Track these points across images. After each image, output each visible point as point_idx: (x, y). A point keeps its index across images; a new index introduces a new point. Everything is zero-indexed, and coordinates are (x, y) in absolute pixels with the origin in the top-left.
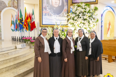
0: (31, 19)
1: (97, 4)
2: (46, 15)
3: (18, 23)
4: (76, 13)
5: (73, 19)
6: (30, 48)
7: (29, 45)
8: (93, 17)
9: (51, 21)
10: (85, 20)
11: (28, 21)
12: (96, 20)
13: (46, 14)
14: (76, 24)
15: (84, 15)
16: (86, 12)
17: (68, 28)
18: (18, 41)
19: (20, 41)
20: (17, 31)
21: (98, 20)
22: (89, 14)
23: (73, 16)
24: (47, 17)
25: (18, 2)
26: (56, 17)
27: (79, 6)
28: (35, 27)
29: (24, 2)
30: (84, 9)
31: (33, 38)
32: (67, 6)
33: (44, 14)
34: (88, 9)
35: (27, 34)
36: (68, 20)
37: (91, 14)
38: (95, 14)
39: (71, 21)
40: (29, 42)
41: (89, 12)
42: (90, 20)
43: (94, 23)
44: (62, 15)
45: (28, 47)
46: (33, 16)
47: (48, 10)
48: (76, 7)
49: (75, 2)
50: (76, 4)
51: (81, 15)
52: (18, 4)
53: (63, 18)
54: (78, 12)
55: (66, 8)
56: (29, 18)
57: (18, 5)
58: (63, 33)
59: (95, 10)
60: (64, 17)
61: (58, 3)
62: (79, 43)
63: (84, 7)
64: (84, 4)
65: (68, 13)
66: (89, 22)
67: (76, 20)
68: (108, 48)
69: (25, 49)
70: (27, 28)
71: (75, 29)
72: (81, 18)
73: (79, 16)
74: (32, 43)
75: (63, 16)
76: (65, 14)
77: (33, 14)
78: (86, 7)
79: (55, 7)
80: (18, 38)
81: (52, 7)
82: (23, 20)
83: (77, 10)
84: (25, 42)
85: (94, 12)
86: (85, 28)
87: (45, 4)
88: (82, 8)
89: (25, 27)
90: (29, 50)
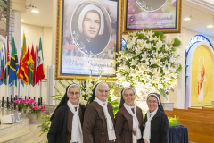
1: (179, 32)
2: (69, 54)
3: (6, 67)
4: (134, 52)
5: (128, 65)
6: (31, 122)
7: (27, 117)
8: (171, 60)
9: (80, 67)
10: (153, 66)
11: (28, 62)
12: (177, 67)
13: (70, 51)
14: (134, 76)
15: (152, 57)
16: (155, 49)
17: (117, 83)
18: (3, 105)
19: (8, 107)
20: (3, 85)
21: (180, 68)
22: (162, 55)
23: (127, 57)
24: (72, 57)
25: (8, 21)
26: (90, 59)
27: (141, 37)
28: (43, 77)
30: (152, 42)
31: (37, 101)
32: (115, 36)
33: (65, 51)
34: (159, 44)
35: (25, 90)
36: (117, 66)
37: (166, 54)
38: (176, 53)
39: (123, 68)
40: (28, 110)
41: (162, 50)
42: (164, 68)
44: (104, 55)
45: (27, 121)
46: (40, 52)
47: (75, 44)
48: (134, 39)
49: (132, 27)
50: (134, 33)
51: (144, 56)
52: (8, 25)
53: (106, 60)
54: (138, 50)
55: (112, 39)
57: (8, 28)
59: (174, 45)
60: (109, 58)
61: (96, 30)
63: (150, 40)
64: (150, 34)
65: (117, 51)
66: (162, 71)
67: (134, 67)
69: (18, 126)
70: (25, 78)
72: (144, 61)
73: (141, 58)
74: (35, 111)
75: (107, 57)
76: (110, 52)
77: (41, 48)
78: (155, 39)
79: (89, 38)
80: (5, 99)
81: (83, 38)
82: (16, 61)
83: (136, 45)
84: (20, 110)
85: (173, 50)
86: (154, 85)
87: (68, 32)
88: (148, 42)
89: (21, 76)
90: (28, 127)
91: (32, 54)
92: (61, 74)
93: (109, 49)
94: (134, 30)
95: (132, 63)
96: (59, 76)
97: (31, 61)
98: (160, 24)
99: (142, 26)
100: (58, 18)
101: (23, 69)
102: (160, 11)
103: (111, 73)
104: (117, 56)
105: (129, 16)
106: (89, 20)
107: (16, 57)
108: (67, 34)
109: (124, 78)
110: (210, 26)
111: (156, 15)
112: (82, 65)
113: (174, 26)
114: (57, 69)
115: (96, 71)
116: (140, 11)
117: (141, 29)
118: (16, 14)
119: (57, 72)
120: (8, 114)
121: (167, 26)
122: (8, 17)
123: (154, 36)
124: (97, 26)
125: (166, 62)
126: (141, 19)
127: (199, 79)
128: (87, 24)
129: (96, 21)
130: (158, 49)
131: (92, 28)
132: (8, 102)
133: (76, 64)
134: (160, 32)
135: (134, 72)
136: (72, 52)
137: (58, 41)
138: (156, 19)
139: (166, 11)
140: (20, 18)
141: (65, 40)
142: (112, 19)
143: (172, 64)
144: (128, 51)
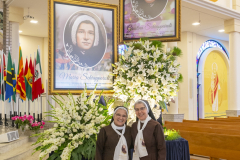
0: (32, 72)
1: (179, 40)
2: (62, 67)
3: (2, 82)
4: (131, 64)
5: (125, 76)
6: (30, 140)
7: (26, 134)
8: (171, 70)
9: (74, 80)
10: (150, 77)
12: (176, 77)
13: (63, 64)
14: (131, 88)
15: (149, 68)
16: (152, 59)
17: (114, 95)
18: (1, 123)
19: (6, 124)
21: (180, 78)
22: (160, 65)
23: (124, 68)
24: (66, 71)
25: (5, 34)
26: (85, 71)
27: (137, 47)
28: (42, 91)
29: (20, 32)
30: (149, 52)
32: (110, 47)
33: (58, 65)
34: (157, 55)
36: (114, 78)
37: (164, 64)
38: (175, 63)
39: (120, 80)
40: (27, 126)
41: (159, 60)
42: (162, 78)
43: (171, 85)
44: (99, 67)
46: (38, 65)
47: (68, 56)
48: (130, 49)
49: (130, 36)
50: (131, 43)
51: (141, 67)
52: (5, 38)
53: (102, 72)
54: (134, 61)
55: (108, 50)
56: (29, 70)
57: (5, 41)
58: (101, 109)
59: (174, 54)
60: (105, 70)
61: (90, 41)
63: (148, 49)
65: (113, 62)
66: (160, 83)
67: (130, 79)
69: (16, 145)
70: (22, 94)
71: (129, 100)
72: (141, 73)
73: (137, 69)
74: (34, 128)
75: (103, 69)
76: (106, 63)
77: (38, 61)
78: (153, 48)
79: (83, 50)
82: (13, 76)
83: (132, 55)
84: (17, 127)
85: (173, 59)
86: (152, 97)
87: (61, 44)
88: (145, 52)
89: (18, 91)
90: (27, 145)
92: (55, 89)
93: (105, 60)
94: (132, 39)
95: (129, 75)
96: (52, 91)
97: (29, 75)
98: (158, 33)
99: (140, 35)
101: (20, 84)
102: (159, 19)
103: (108, 86)
104: (113, 68)
105: (126, 25)
106: (83, 31)
107: (13, 72)
108: (59, 46)
109: (121, 90)
110: (222, 31)
111: (154, 23)
112: (77, 78)
113: (173, 34)
114: (50, 83)
115: (92, 84)
116: (138, 20)
117: (138, 39)
118: (13, 26)
119: (50, 87)
120: (6, 131)
121: (166, 34)
122: (4, 30)
123: (151, 46)
124: (91, 37)
125: (165, 72)
126: (139, 27)
127: (213, 87)
128: (81, 36)
129: (90, 32)
130: (155, 59)
131: (87, 39)
132: (6, 120)
133: (71, 78)
134: (158, 41)
135: (131, 84)
136: (66, 65)
137: (50, 55)
138: (154, 27)
139: (164, 19)
140: (17, 29)
141: (57, 53)
142: (108, 29)
143: (171, 74)
144: (124, 62)
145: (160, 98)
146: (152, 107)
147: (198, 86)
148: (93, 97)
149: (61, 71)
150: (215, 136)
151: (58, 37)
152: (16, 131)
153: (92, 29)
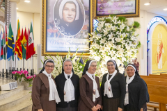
0: (27, 39)
1: (138, 16)
2: (52, 36)
3: (5, 46)
4: (103, 33)
5: (98, 43)
6: (25, 89)
7: (22, 84)
8: (132, 39)
9: (61, 45)
10: (117, 44)
12: (136, 44)
13: (53, 34)
14: (103, 51)
15: (116, 36)
16: (119, 30)
17: (90, 57)
18: (3, 76)
19: (7, 77)
20: (3, 60)
21: (139, 44)
22: (124, 35)
23: (98, 37)
24: (54, 38)
25: (6, 10)
26: (69, 39)
27: (108, 21)
28: (34, 53)
29: (17, 9)
30: (116, 25)
31: (30, 72)
32: (88, 21)
33: (49, 34)
34: (122, 27)
35: (20, 64)
36: (90, 44)
37: (128, 34)
38: (135, 33)
39: (95, 45)
40: (23, 79)
41: (124, 31)
42: (126, 45)
44: (79, 36)
45: (21, 88)
46: (31, 34)
47: (56, 27)
48: (103, 23)
49: (102, 13)
50: (103, 18)
51: (110, 36)
52: (6, 13)
53: (81, 39)
54: (106, 32)
55: (86, 23)
56: (24, 37)
57: (6, 16)
58: (81, 67)
59: (135, 27)
60: (84, 38)
61: (73, 17)
62: (108, 84)
63: (115, 23)
64: (115, 18)
65: (90, 32)
66: (125, 47)
67: (103, 45)
68: (158, 91)
69: (15, 92)
70: (19, 55)
71: (101, 60)
72: (111, 40)
73: (108, 37)
74: (28, 80)
75: (82, 37)
76: (84, 33)
77: (31, 31)
78: (119, 22)
79: (67, 23)
80: (5, 71)
82: (13, 41)
83: (104, 27)
84: (16, 79)
85: (133, 30)
86: (118, 58)
88: (113, 25)
89: (17, 52)
90: (23, 92)
91: (25, 35)
92: (47, 51)
93: (83, 31)
94: (103, 15)
95: (102, 42)
96: (45, 53)
97: (24, 40)
98: (123, 11)
100: (43, 8)
101: (18, 47)
102: (123, 1)
103: (86, 50)
104: (89, 37)
105: (99, 5)
106: (67, 9)
107: (13, 38)
108: (50, 20)
109: (95, 53)
111: (120, 4)
112: (63, 44)
113: (134, 12)
114: (43, 47)
115: (74, 48)
117: (108, 15)
118: (12, 4)
119: (43, 50)
120: (7, 82)
121: (129, 12)
122: (5, 7)
123: (118, 20)
124: (74, 13)
125: (128, 40)
126: (108, 7)
127: (158, 51)
128: (66, 12)
129: (73, 10)
130: (121, 30)
131: (70, 15)
132: (7, 73)
133: (58, 43)
134: (123, 17)
135: (103, 49)
136: (55, 34)
137: (43, 26)
138: (119, 6)
139: (127, 1)
140: (15, 7)
141: (49, 25)
142: (86, 8)
143: (133, 41)
144: (98, 32)
145: (124, 59)
146: (118, 65)
147: (148, 50)
148: (75, 58)
149: (51, 38)
150: (163, 88)
151: (50, 13)
152: (16, 82)
153: (74, 8)
